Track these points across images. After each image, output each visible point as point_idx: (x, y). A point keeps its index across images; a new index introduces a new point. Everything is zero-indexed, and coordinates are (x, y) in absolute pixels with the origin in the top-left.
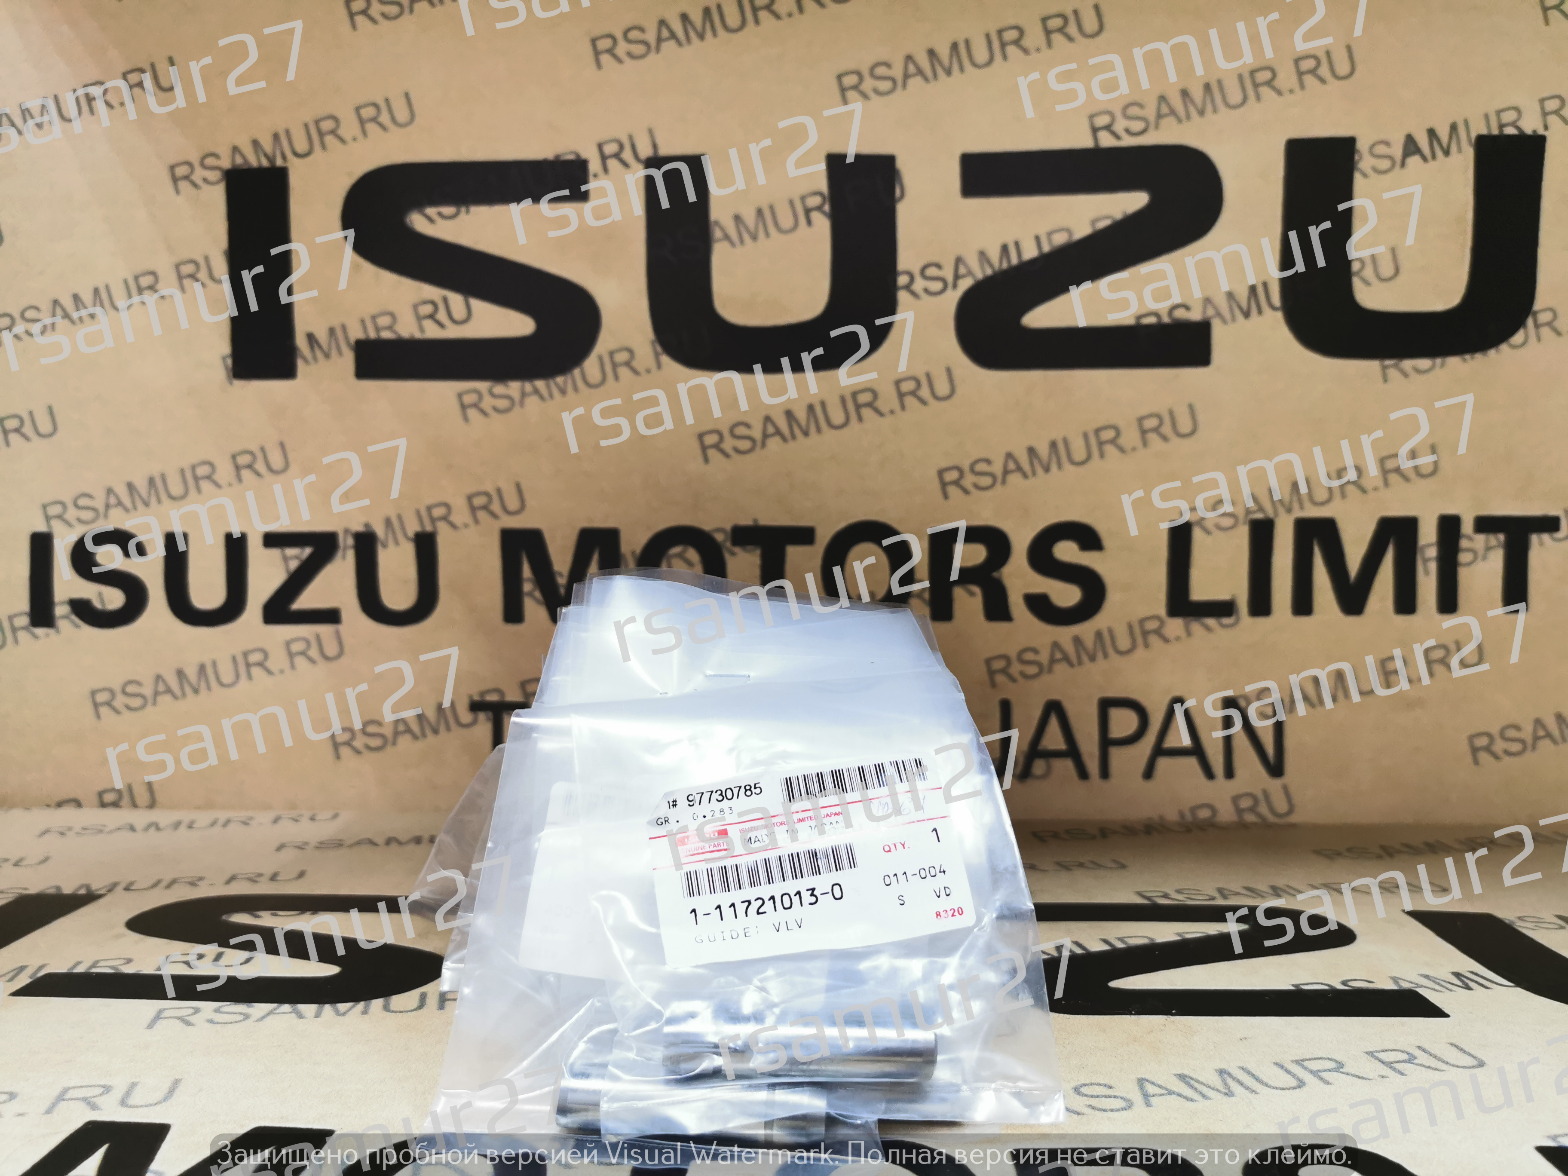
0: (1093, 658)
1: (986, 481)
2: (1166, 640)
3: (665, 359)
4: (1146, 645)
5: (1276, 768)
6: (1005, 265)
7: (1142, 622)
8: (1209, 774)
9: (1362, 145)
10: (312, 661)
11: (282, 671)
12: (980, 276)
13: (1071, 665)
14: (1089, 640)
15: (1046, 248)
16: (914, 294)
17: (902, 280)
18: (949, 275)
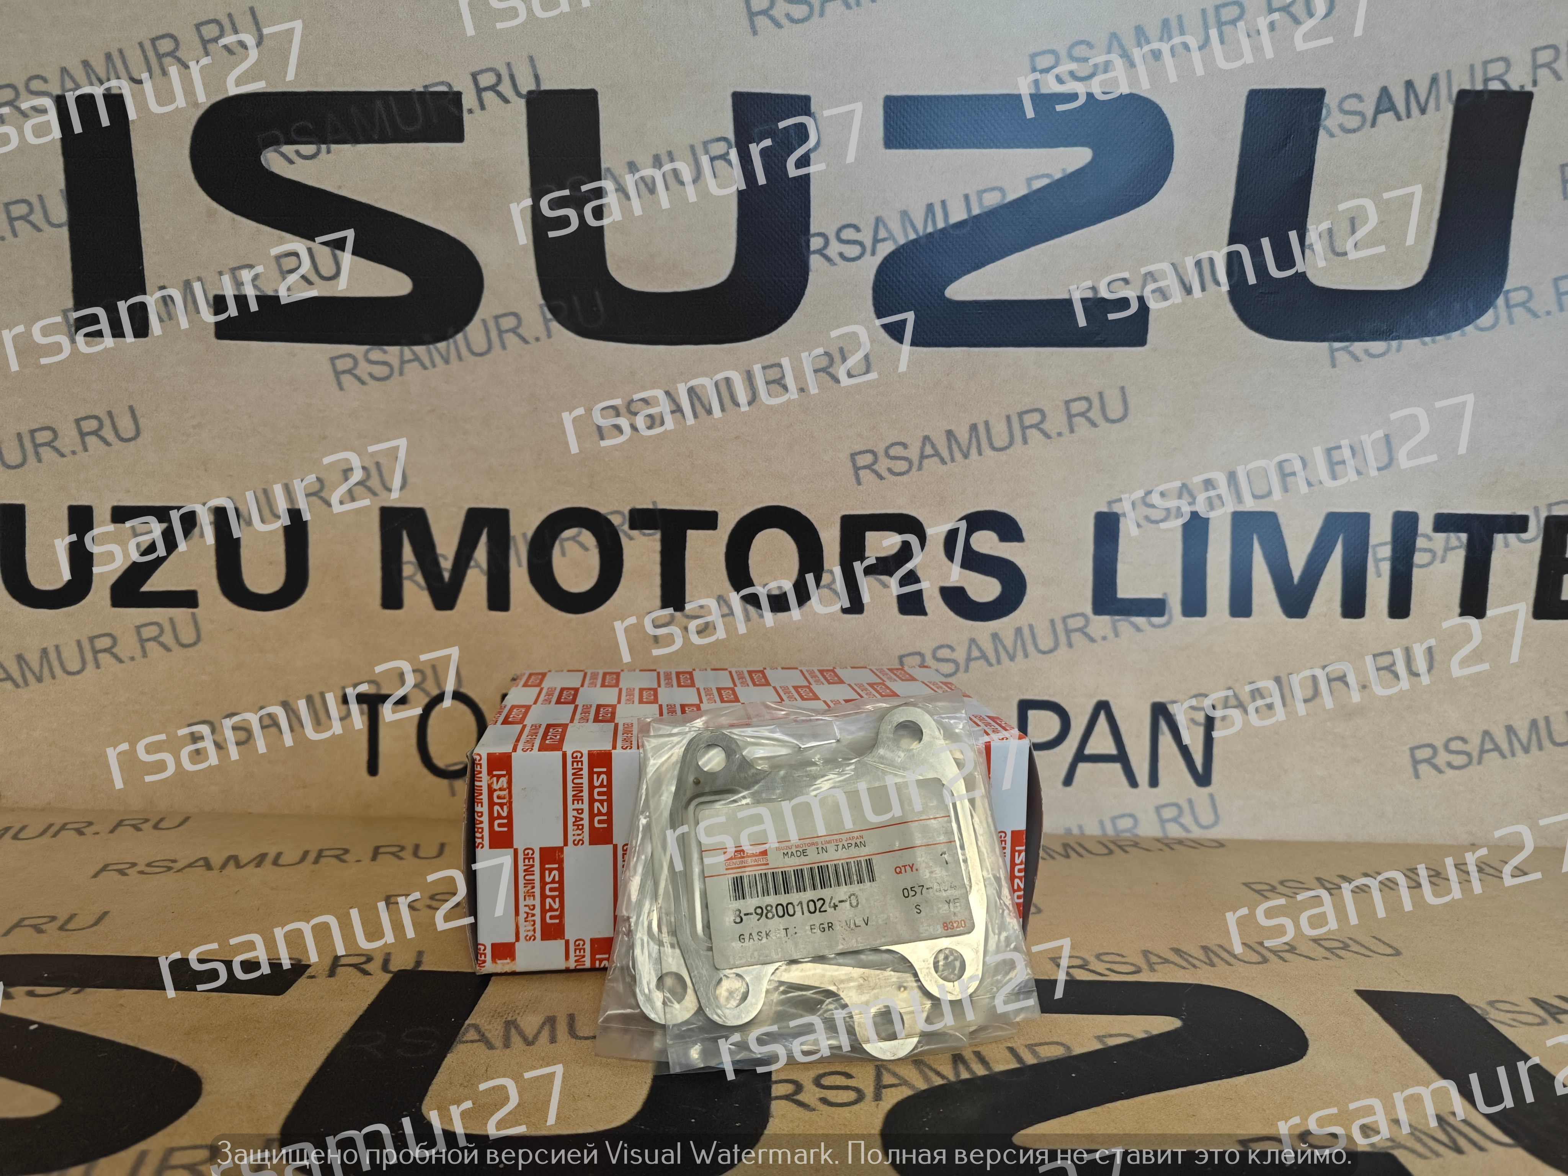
0: (1012, 658)
1: (902, 466)
2: (1092, 640)
3: (555, 326)
4: (1070, 645)
5: (1203, 778)
6: (930, 229)
7: (1064, 619)
8: (1133, 782)
9: (1330, 100)
10: (168, 649)
11: (132, 659)
12: (902, 241)
13: (991, 665)
14: (1008, 639)
15: (976, 211)
16: (828, 259)
17: (815, 243)
18: (866, 237)
